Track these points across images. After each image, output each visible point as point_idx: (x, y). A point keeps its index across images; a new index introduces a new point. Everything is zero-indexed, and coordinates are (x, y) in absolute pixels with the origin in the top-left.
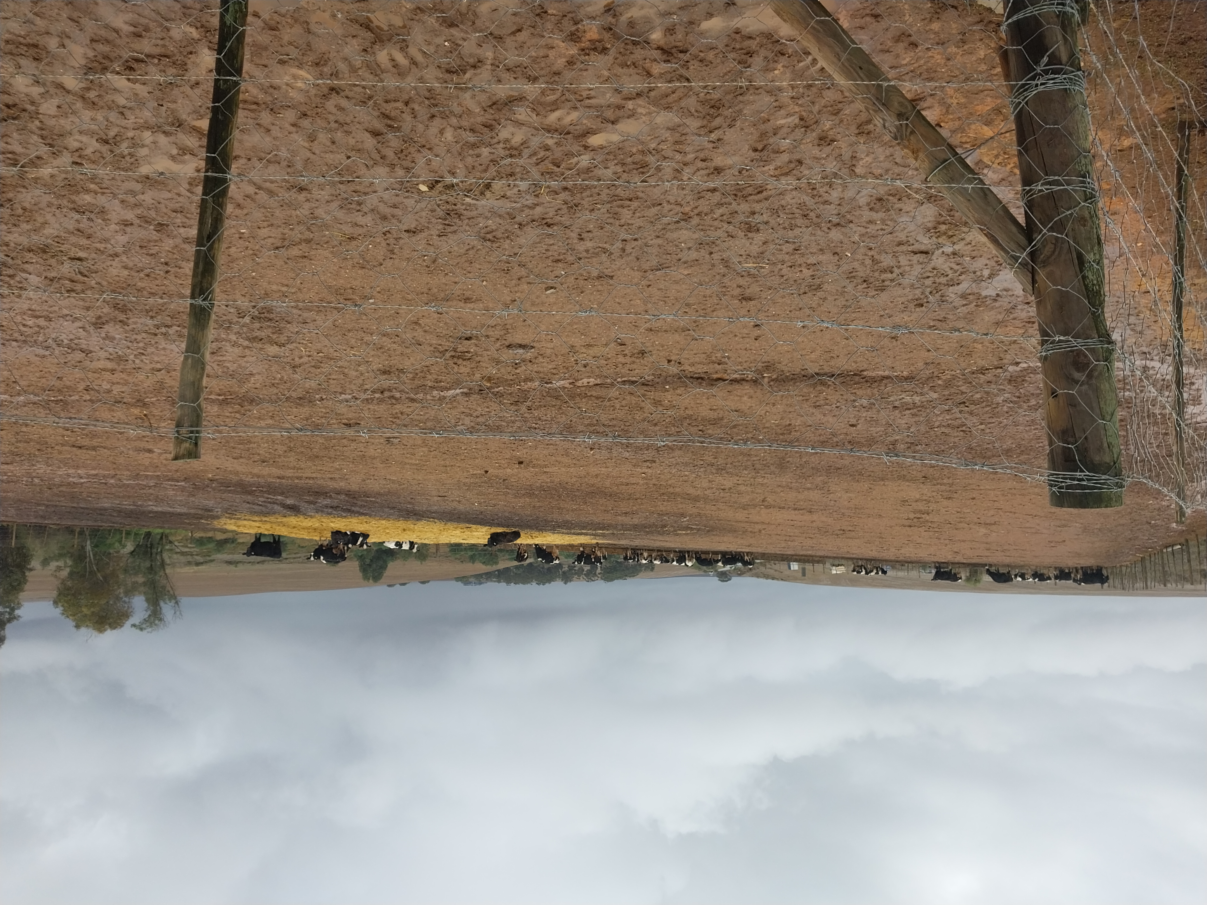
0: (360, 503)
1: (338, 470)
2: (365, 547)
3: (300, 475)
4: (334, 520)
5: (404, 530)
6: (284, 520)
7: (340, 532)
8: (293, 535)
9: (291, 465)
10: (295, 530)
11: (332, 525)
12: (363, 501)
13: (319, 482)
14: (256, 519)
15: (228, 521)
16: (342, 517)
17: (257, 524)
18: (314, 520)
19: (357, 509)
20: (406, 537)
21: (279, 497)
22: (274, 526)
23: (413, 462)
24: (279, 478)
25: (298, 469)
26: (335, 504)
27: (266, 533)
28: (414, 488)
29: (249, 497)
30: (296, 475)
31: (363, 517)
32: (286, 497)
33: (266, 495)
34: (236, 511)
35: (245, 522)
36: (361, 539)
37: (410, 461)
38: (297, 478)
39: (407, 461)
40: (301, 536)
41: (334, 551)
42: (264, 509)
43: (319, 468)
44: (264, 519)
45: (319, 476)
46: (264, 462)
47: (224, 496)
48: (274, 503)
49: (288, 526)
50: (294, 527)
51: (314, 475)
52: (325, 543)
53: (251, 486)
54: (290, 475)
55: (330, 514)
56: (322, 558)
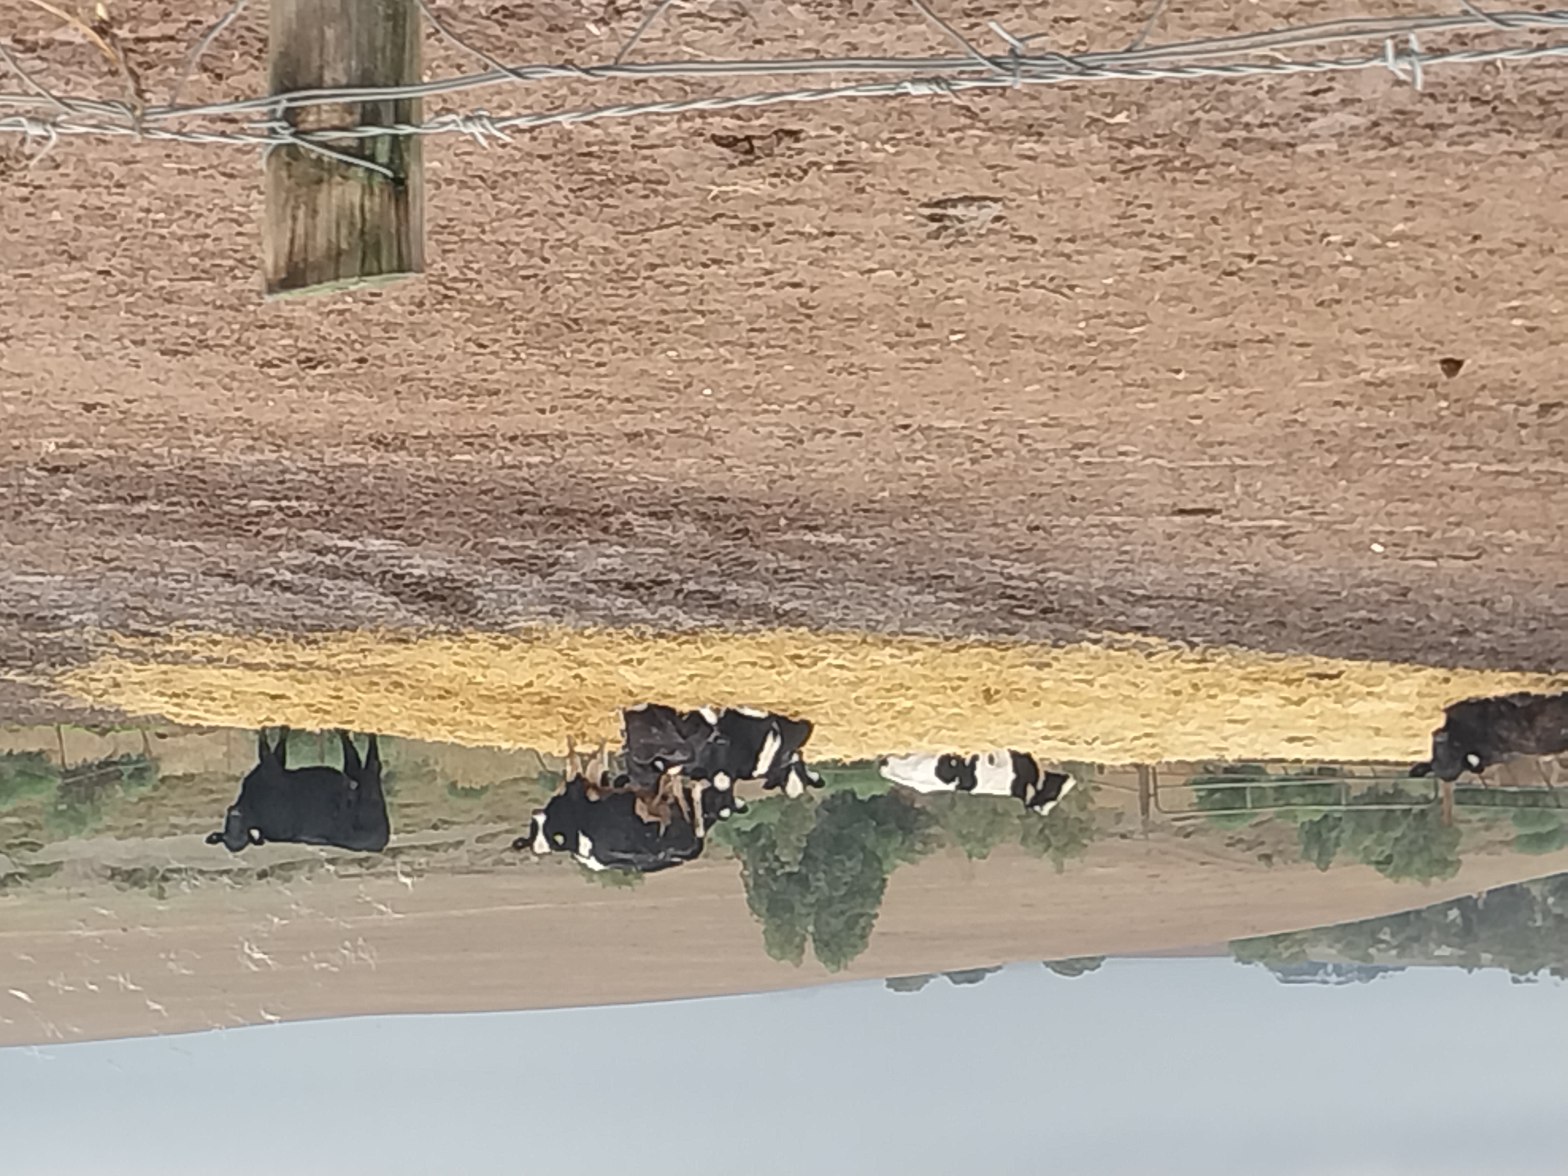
0: (766, 559)
1: (670, 387)
2: (794, 786)
3: (485, 424)
4: (637, 651)
5: (988, 695)
6: (400, 655)
7: (669, 712)
8: (442, 734)
9: (444, 375)
10: (445, 709)
11: (631, 677)
12: (784, 547)
13: (571, 458)
14: (267, 655)
15: (132, 671)
16: (676, 633)
17: (269, 683)
18: (541, 653)
19: (755, 591)
20: (996, 730)
21: (375, 544)
22: (349, 692)
23: (1060, 328)
24: (379, 442)
25: (475, 392)
26: (648, 572)
27: (311, 725)
28: (1051, 474)
29: (234, 548)
30: (467, 423)
31: (781, 632)
32: (412, 541)
33: (314, 536)
34: (167, 619)
35: (211, 675)
36: (771, 746)
37: (1045, 327)
38: (468, 440)
39: (1025, 324)
40: (480, 739)
41: (641, 809)
42: (300, 603)
43: (577, 384)
44: (302, 655)
45: (575, 424)
46: (310, 363)
47: (111, 547)
48: (352, 574)
49: (418, 691)
50: (448, 693)
51: (552, 424)
52: (595, 772)
53: (243, 490)
54: (436, 426)
55: (617, 621)
56: (585, 844)
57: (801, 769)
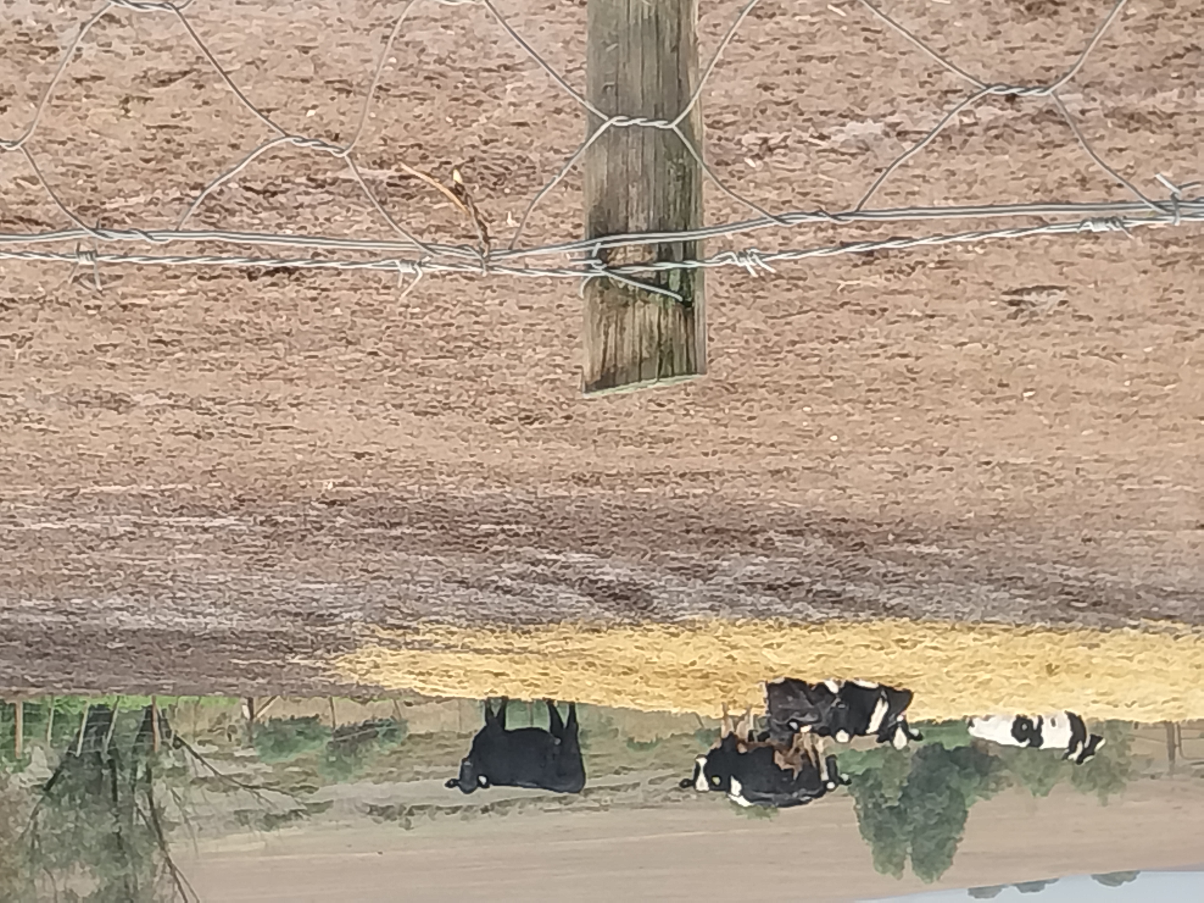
0: (877, 566)
1: (805, 435)
2: (900, 740)
3: (661, 465)
4: (776, 637)
5: (1050, 670)
6: (594, 642)
7: (801, 683)
8: (625, 702)
9: (630, 427)
10: (628, 683)
11: (772, 657)
12: (891, 556)
13: (727, 490)
14: (492, 642)
15: (389, 656)
16: (807, 623)
17: (493, 664)
18: (702, 639)
19: (867, 590)
20: (1056, 696)
21: (576, 557)
22: (554, 670)
23: (1110, 386)
24: (580, 480)
25: (655, 441)
26: (785, 576)
27: (525, 696)
28: (1101, 499)
29: (467, 561)
30: (648, 464)
31: (888, 622)
32: (604, 555)
33: (528, 551)
34: (416, 616)
35: (449, 658)
36: (881, 710)
37: (1097, 385)
38: (648, 477)
39: (1083, 383)
40: (656, 706)
41: (779, 760)
42: (518, 604)
43: (733, 433)
44: (519, 642)
45: (731, 463)
46: (528, 420)
47: (374, 560)
48: (557, 580)
49: (607, 669)
50: (629, 671)
51: (713, 464)
52: (743, 730)
53: (475, 517)
54: (624, 467)
55: (762, 614)
56: (736, 786)
57: (905, 726)
